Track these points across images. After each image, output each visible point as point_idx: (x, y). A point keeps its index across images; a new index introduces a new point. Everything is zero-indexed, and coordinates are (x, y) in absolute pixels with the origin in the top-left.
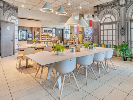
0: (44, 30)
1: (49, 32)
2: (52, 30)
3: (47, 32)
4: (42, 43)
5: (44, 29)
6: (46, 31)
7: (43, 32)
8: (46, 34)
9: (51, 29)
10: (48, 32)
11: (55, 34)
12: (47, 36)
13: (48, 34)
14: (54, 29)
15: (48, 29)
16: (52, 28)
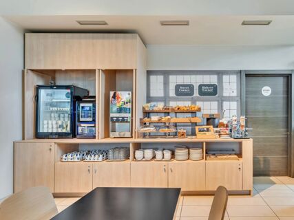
0: (178, 87)
1: (202, 93)
2: (220, 80)
3: (191, 93)
4: (139, 154)
5: (174, 80)
6: (187, 90)
7: (172, 93)
8: (185, 104)
9: (213, 79)
10: (196, 94)
11: (234, 105)
12: (194, 113)
13: (199, 104)
14: (234, 78)
15: (196, 81)
16: (220, 74)
